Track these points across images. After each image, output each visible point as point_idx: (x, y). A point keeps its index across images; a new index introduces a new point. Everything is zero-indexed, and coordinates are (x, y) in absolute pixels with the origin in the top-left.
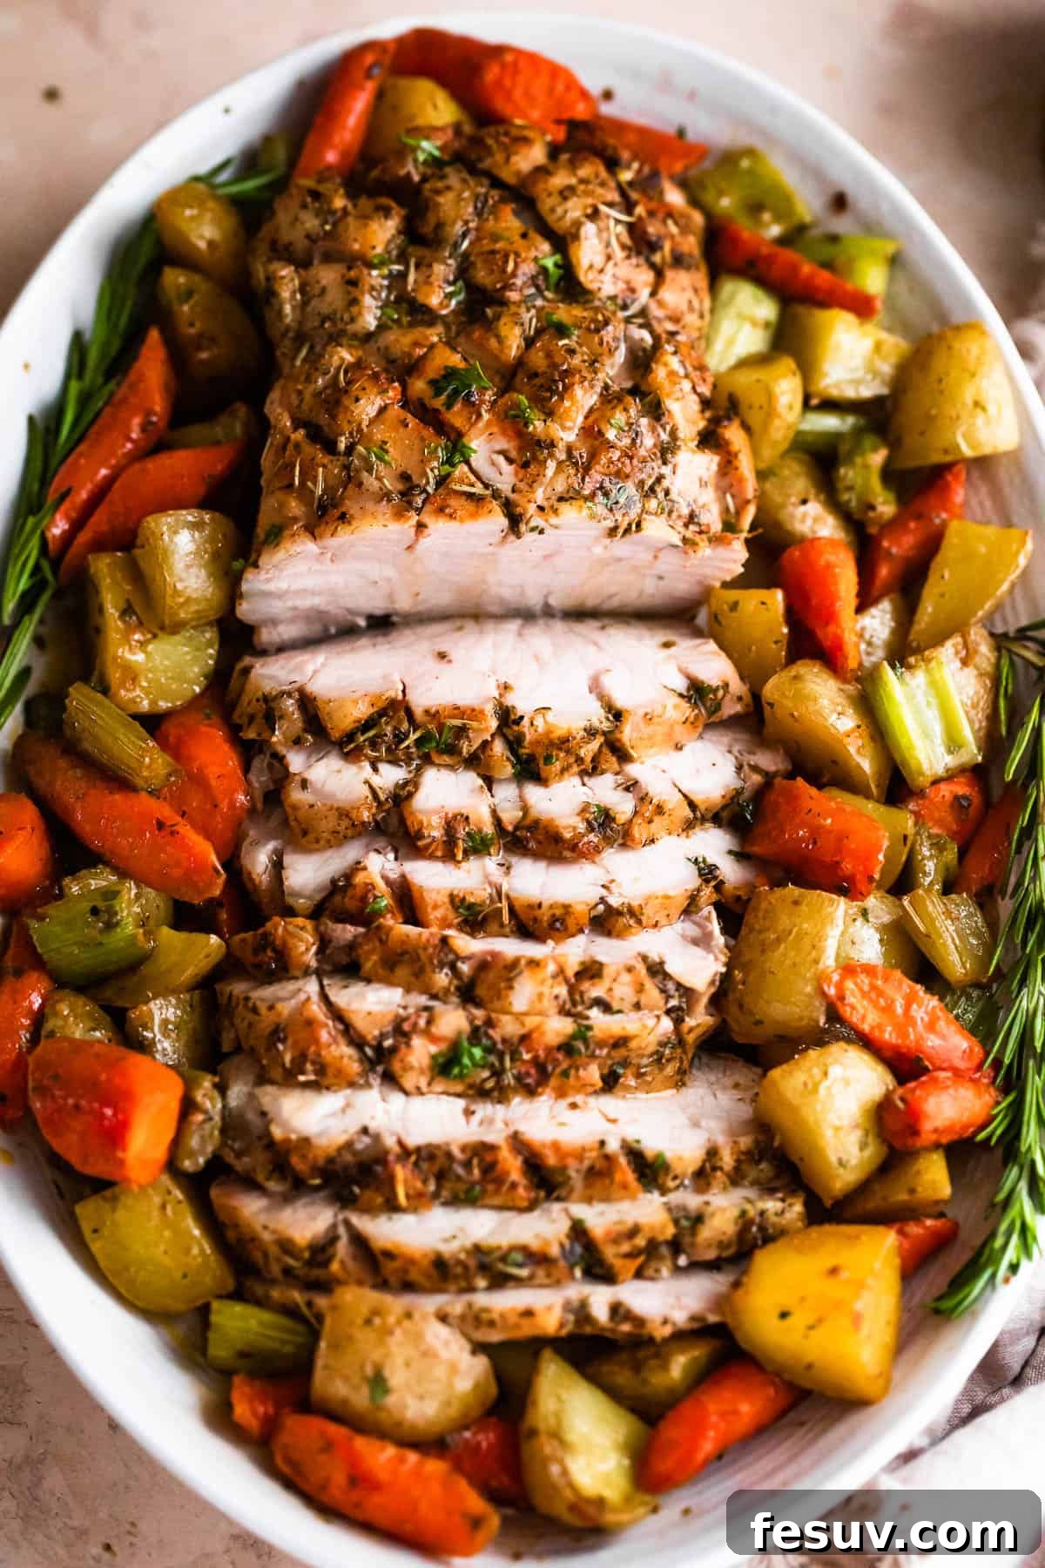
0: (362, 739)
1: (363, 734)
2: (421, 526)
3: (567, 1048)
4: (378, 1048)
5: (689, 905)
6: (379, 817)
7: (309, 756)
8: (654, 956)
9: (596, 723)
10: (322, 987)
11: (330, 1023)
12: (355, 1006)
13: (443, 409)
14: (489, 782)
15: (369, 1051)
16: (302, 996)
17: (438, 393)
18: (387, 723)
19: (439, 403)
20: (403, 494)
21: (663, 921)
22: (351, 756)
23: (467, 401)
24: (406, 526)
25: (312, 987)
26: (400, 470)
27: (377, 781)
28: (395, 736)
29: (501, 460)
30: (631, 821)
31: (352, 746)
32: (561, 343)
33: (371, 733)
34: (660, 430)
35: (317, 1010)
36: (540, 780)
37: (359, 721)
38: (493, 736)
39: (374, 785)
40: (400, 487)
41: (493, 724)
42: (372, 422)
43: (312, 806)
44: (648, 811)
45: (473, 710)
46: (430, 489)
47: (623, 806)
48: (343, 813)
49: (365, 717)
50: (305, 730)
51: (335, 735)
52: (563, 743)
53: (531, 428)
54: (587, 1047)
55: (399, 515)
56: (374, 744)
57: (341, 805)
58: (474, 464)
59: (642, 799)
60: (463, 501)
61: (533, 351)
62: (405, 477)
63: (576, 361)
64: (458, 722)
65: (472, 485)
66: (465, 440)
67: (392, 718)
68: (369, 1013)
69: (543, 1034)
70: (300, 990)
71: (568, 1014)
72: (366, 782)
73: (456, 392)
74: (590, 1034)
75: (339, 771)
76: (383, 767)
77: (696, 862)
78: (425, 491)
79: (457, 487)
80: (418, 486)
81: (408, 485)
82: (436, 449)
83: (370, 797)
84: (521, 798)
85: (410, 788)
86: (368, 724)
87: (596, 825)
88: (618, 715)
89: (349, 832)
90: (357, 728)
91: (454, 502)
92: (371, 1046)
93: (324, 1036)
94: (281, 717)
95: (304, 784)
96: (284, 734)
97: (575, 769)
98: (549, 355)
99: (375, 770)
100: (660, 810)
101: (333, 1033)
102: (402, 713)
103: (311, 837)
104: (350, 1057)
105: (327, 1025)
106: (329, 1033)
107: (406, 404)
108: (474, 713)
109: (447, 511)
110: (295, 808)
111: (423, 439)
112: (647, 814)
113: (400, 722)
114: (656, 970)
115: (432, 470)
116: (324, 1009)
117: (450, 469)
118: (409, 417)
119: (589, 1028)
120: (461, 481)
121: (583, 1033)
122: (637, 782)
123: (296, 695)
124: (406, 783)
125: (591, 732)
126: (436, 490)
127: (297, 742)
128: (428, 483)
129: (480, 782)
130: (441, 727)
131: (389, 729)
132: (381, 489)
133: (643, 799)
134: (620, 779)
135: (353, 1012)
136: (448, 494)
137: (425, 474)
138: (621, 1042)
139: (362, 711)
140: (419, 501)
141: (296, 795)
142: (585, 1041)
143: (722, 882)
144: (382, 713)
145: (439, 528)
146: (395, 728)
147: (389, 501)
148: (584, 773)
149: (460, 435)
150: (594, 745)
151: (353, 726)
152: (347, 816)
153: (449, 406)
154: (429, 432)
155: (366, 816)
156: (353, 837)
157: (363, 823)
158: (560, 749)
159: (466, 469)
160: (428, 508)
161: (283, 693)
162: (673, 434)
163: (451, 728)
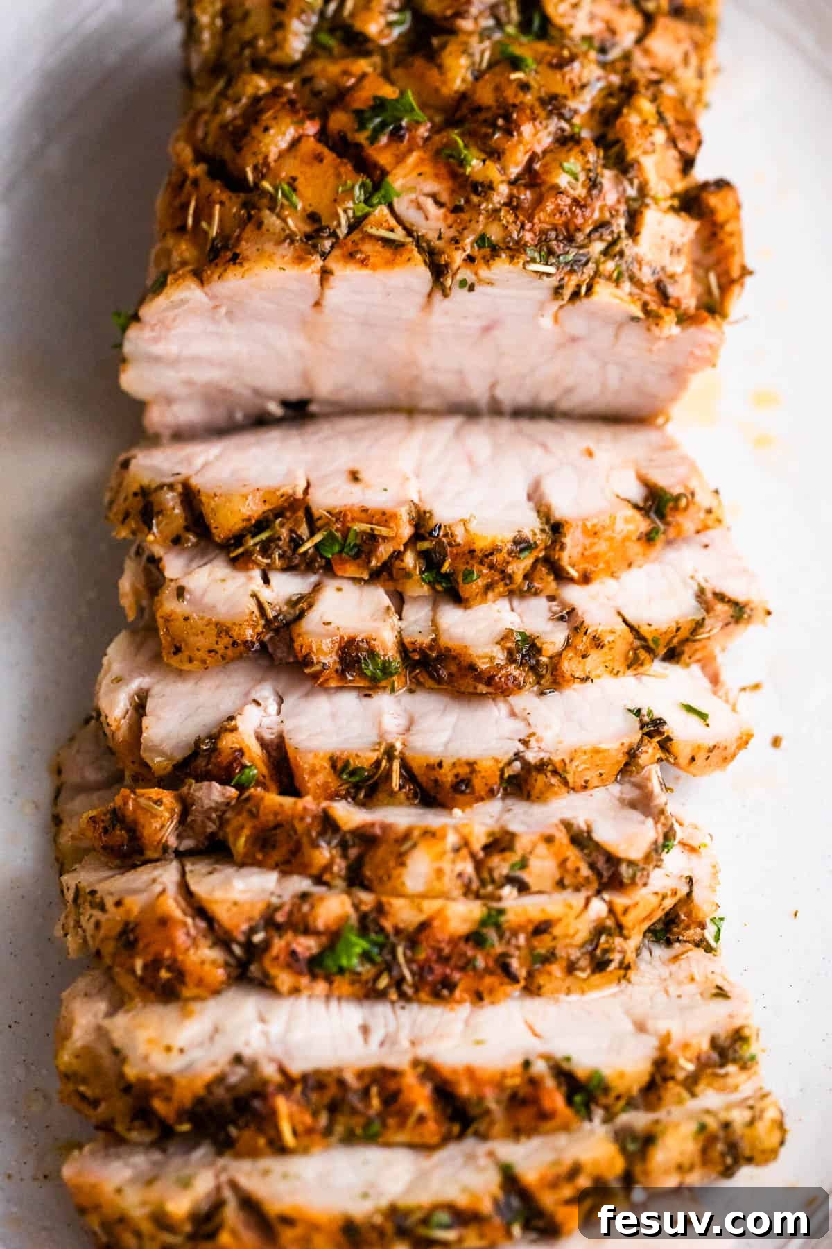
0: (252, 542)
1: (253, 537)
2: (325, 273)
3: (476, 938)
4: (248, 946)
5: (627, 764)
6: (266, 638)
7: (191, 560)
8: (581, 823)
9: (527, 533)
10: (183, 874)
11: (189, 921)
12: (218, 895)
13: (365, 142)
14: (399, 600)
15: (237, 950)
16: (157, 888)
17: (362, 126)
18: (282, 525)
19: (362, 138)
20: (308, 237)
21: (595, 782)
22: (240, 562)
23: (396, 136)
24: (309, 271)
25: (168, 875)
26: (309, 209)
27: (266, 595)
28: (292, 539)
29: (429, 204)
30: (560, 654)
31: (240, 550)
32: (514, 76)
33: (264, 536)
34: (626, 183)
35: (173, 906)
36: (458, 599)
37: (249, 519)
38: (406, 545)
39: (262, 599)
40: (307, 229)
41: (407, 531)
42: (281, 155)
43: (186, 619)
44: (583, 643)
45: (384, 514)
46: (342, 232)
47: (554, 637)
48: (222, 630)
49: (256, 516)
50: (187, 529)
51: (220, 534)
52: (487, 556)
53: (469, 170)
54: (501, 937)
55: (300, 260)
56: (265, 549)
57: (222, 621)
58: (396, 206)
59: (576, 629)
60: (378, 247)
61: (481, 83)
62: (313, 217)
63: (529, 98)
64: (365, 527)
65: (392, 230)
66: (390, 179)
67: (288, 519)
68: (235, 904)
69: (446, 920)
70: (154, 881)
71: (477, 896)
72: (254, 596)
73: (383, 125)
74: (502, 919)
75: (223, 580)
76: (275, 578)
77: (638, 712)
78: (334, 235)
79: (373, 231)
80: (328, 227)
81: (316, 226)
82: (353, 187)
83: (257, 613)
84: (434, 622)
85: (303, 605)
86: (261, 524)
87: (518, 656)
88: (557, 529)
89: (230, 652)
90: (245, 529)
91: (368, 248)
92: (239, 944)
93: (181, 937)
94: (160, 512)
95: (181, 592)
96: (160, 532)
97: (500, 588)
98: (498, 89)
99: (266, 581)
100: (597, 643)
101: (193, 931)
102: (301, 514)
103: (184, 655)
104: (214, 962)
105: (185, 924)
106: (188, 934)
107: (322, 136)
108: (386, 518)
109: (358, 256)
110: (168, 620)
111: (338, 176)
112: (581, 647)
113: (297, 523)
114: (581, 839)
115: (345, 211)
116: (183, 904)
117: (367, 209)
118: (326, 152)
119: (501, 912)
120: (379, 225)
121: (493, 919)
122: (574, 609)
123: (180, 488)
124: (301, 598)
125: (522, 545)
126: (348, 234)
127: (177, 541)
128: (339, 225)
129: (387, 601)
130: (346, 532)
131: (284, 533)
132: (283, 230)
133: (578, 629)
134: (555, 606)
135: (216, 902)
136: (362, 239)
137: (337, 215)
138: (541, 928)
139: (253, 508)
140: (327, 244)
141: (169, 605)
142: (498, 927)
143: (669, 739)
144: (279, 513)
145: (347, 277)
146: (291, 531)
147: (292, 242)
148: (511, 594)
149: (384, 173)
150: (527, 561)
151: (240, 525)
152: (227, 633)
153: (373, 139)
154: (347, 169)
155: (249, 634)
156: (233, 660)
157: (245, 643)
158: (481, 562)
159: (386, 211)
160: (337, 252)
161: (161, 487)
162: (643, 191)
163: (357, 534)
